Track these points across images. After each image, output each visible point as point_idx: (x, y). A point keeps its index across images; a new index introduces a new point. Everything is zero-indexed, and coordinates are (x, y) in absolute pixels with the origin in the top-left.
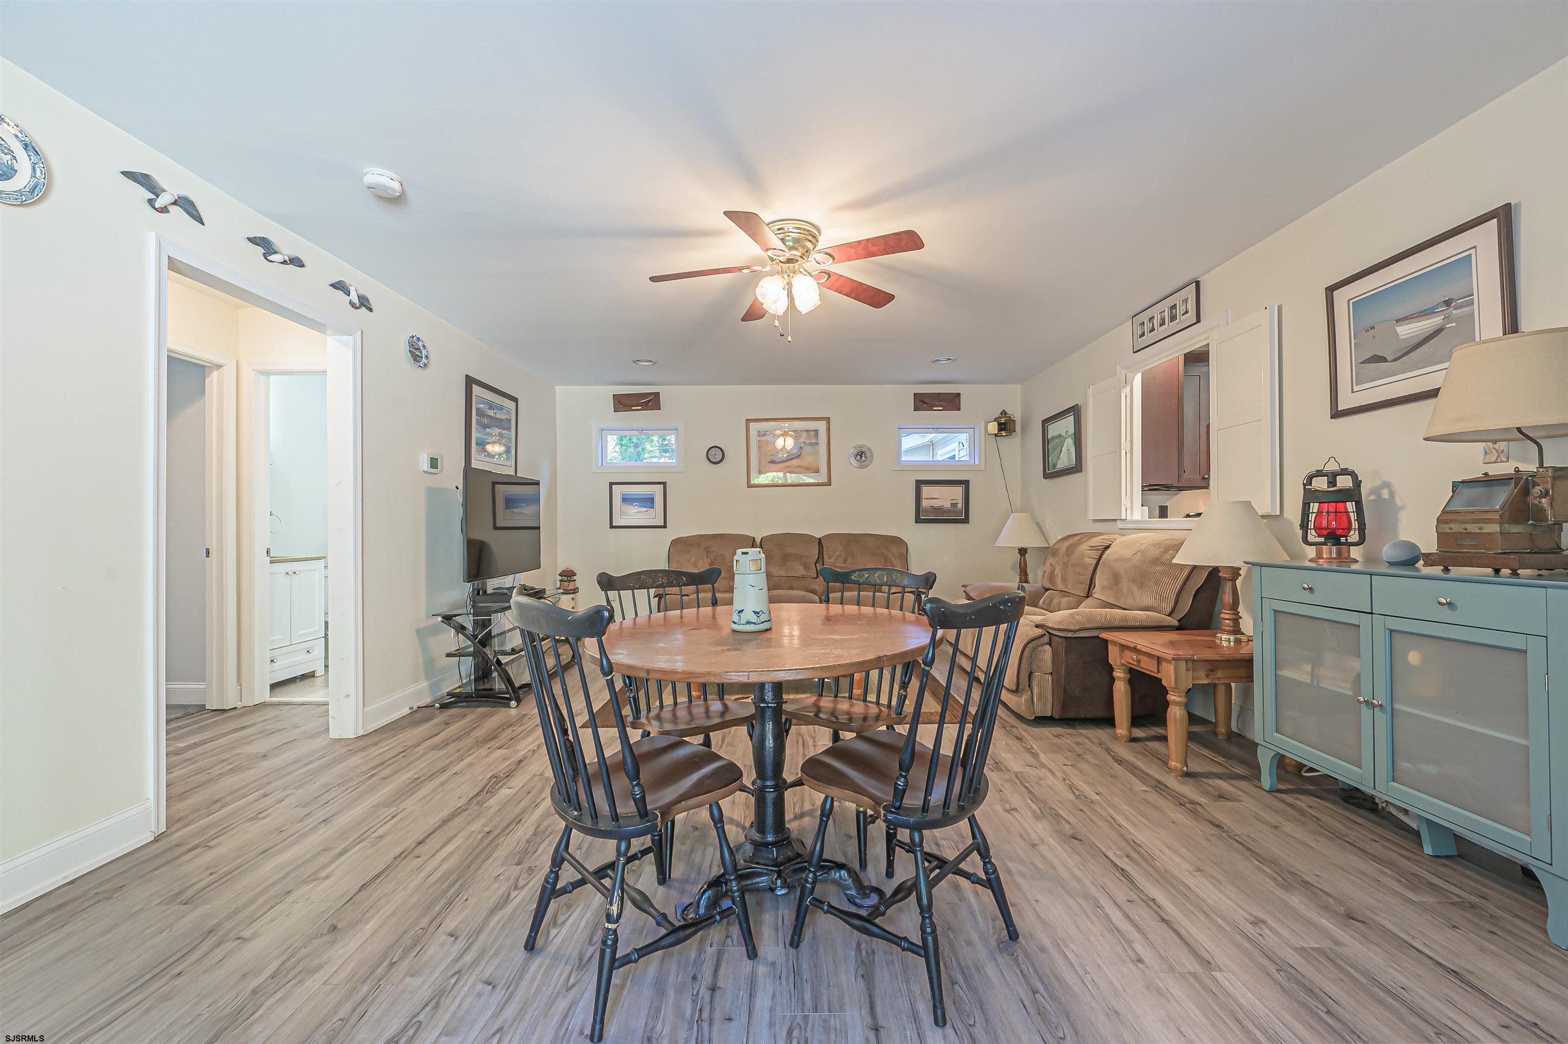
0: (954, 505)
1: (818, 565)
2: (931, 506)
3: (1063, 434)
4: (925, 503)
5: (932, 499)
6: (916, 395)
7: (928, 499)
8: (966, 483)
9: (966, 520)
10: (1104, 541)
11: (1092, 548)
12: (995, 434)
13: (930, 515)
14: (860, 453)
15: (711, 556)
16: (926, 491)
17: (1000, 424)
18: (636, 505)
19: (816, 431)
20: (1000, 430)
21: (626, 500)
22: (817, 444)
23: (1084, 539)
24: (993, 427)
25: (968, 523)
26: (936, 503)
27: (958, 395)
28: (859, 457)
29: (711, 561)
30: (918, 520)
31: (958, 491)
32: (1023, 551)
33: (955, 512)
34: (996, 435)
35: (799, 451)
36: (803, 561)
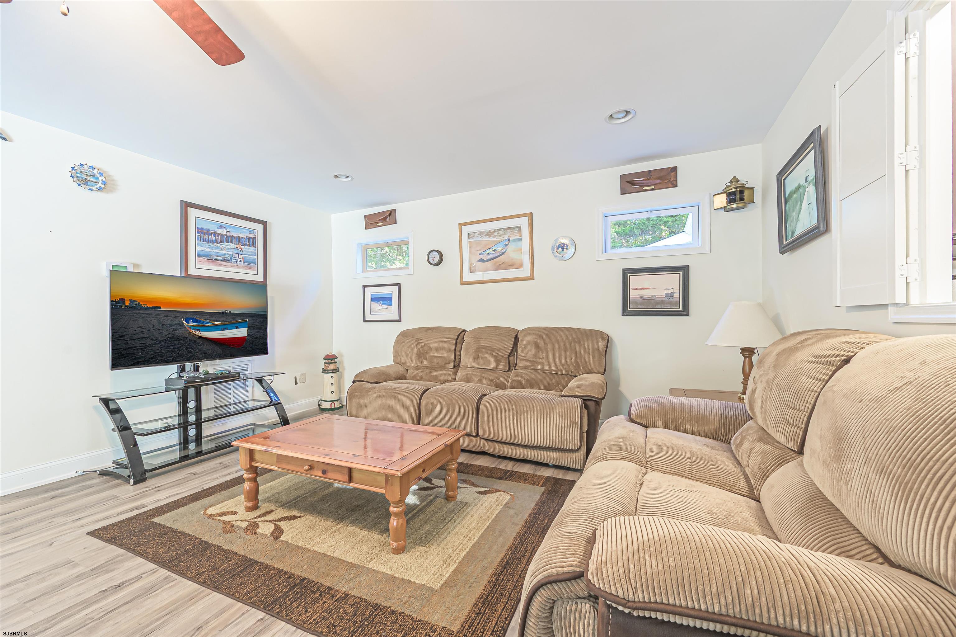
0: (670, 295)
1: (511, 359)
2: (641, 297)
3: (803, 183)
4: (634, 294)
5: (641, 289)
6: (622, 176)
7: (636, 289)
8: (684, 270)
9: (685, 312)
10: (845, 346)
11: (818, 359)
12: (724, 207)
13: (639, 307)
14: (562, 245)
15: (420, 347)
16: (635, 281)
17: (729, 195)
18: (380, 303)
19: (520, 228)
20: (731, 201)
21: (375, 299)
22: (520, 240)
23: (809, 342)
24: (721, 200)
25: (687, 315)
26: (647, 294)
27: (674, 169)
28: (560, 249)
29: (420, 351)
30: (625, 312)
31: (674, 280)
32: (747, 352)
33: (670, 303)
34: (725, 209)
35: (504, 248)
36: (494, 354)
